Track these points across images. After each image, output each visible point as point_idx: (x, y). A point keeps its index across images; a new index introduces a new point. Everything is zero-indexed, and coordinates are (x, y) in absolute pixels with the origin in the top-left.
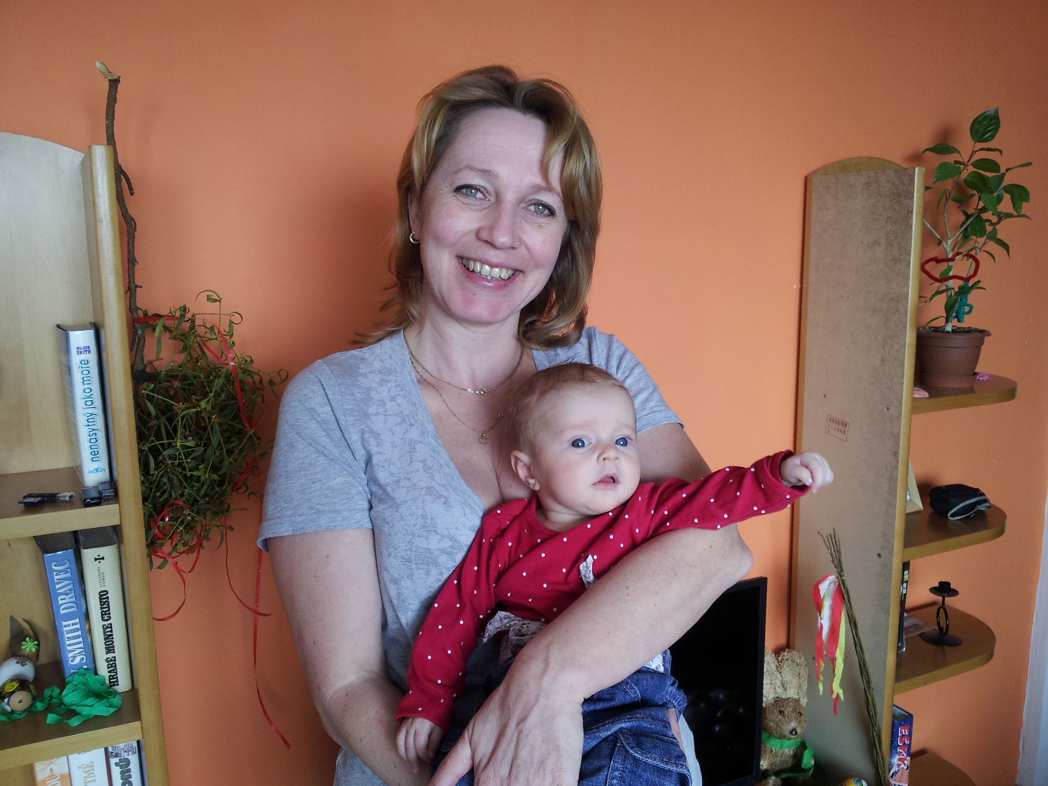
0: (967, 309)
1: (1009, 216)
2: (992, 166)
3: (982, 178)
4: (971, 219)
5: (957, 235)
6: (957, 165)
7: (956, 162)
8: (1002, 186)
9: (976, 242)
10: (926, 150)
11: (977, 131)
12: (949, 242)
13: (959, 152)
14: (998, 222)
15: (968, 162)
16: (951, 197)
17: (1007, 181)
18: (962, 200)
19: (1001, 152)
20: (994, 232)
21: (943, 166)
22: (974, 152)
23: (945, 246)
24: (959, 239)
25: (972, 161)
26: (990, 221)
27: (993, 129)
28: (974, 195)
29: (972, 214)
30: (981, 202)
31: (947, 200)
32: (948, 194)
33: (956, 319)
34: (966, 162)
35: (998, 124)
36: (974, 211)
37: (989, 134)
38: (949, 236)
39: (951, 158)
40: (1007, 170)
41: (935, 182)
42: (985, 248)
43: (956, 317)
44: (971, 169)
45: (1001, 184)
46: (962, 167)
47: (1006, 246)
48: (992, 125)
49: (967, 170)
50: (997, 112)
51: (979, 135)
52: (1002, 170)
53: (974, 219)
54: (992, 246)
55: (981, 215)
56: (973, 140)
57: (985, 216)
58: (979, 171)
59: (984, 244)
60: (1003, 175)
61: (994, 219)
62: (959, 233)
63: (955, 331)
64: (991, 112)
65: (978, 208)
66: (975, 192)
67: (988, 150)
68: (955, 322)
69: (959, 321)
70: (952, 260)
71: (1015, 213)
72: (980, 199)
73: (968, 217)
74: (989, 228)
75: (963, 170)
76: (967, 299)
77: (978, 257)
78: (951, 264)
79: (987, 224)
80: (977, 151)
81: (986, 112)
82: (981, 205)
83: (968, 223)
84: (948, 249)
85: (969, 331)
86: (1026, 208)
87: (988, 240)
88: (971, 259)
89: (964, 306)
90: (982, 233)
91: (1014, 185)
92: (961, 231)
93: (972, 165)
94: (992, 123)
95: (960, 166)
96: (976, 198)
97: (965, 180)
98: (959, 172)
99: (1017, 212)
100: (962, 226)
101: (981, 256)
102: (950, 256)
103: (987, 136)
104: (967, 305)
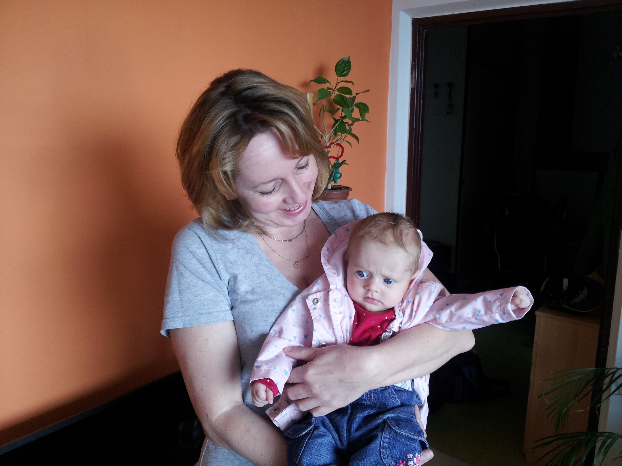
0: (339, 175)
1: (358, 120)
2: (349, 91)
3: (343, 98)
4: (338, 123)
5: (331, 132)
6: (329, 90)
7: (328, 88)
8: (354, 104)
9: (341, 136)
10: (311, 81)
11: (339, 70)
12: (327, 136)
13: (330, 83)
14: (352, 124)
15: (335, 88)
16: (326, 110)
17: (356, 101)
18: (333, 112)
19: (352, 83)
20: (350, 129)
21: (321, 91)
22: (338, 83)
23: (325, 139)
24: (332, 134)
25: (337, 88)
26: (348, 123)
27: (347, 69)
28: (339, 109)
29: (339, 120)
30: (343, 113)
31: (324, 111)
32: (325, 108)
33: (333, 182)
34: (334, 89)
35: (350, 66)
36: (339, 118)
37: (346, 72)
38: (327, 133)
39: (325, 86)
40: (357, 94)
41: (318, 100)
42: (346, 139)
43: (333, 180)
44: (337, 93)
45: (354, 103)
46: (332, 91)
47: (357, 139)
48: (347, 66)
49: (335, 93)
50: (349, 58)
51: (340, 72)
52: (354, 94)
53: (340, 123)
54: (349, 138)
55: (343, 120)
56: (337, 75)
57: (345, 120)
58: (341, 94)
59: (345, 137)
60: (355, 97)
61: (350, 122)
62: (332, 131)
63: (333, 188)
64: (346, 59)
65: (342, 116)
66: (339, 107)
67: (346, 81)
68: (333, 183)
69: (335, 182)
70: (329, 147)
71: (361, 119)
72: (342, 111)
73: (336, 121)
74: (348, 128)
75: (332, 93)
76: (338, 170)
77: (342, 145)
78: (329, 149)
79: (346, 125)
80: (339, 82)
81: (343, 59)
82: (343, 115)
83: (337, 125)
84: (327, 141)
85: (340, 188)
86: (367, 116)
87: (347, 135)
88: (339, 146)
89: (337, 174)
90: (344, 131)
91: (360, 103)
92: (333, 130)
93: (338, 90)
94: (347, 65)
95: (331, 91)
96: (340, 111)
97: (333, 99)
98: (330, 94)
99: (362, 118)
100: (333, 127)
101: (344, 144)
102: (328, 145)
103: (344, 73)
104: (339, 173)
